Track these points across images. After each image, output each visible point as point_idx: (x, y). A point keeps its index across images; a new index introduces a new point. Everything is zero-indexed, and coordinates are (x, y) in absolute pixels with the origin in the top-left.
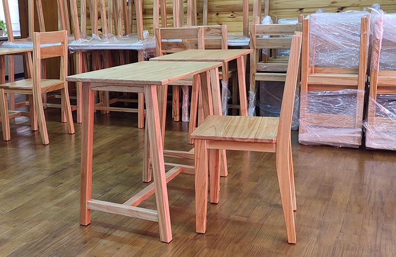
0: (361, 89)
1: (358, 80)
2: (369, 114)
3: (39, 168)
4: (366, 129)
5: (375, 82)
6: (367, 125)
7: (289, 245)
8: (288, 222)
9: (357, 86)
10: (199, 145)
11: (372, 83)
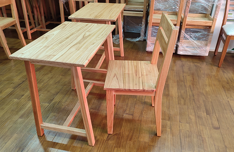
0: (178, 26)
1: (177, 21)
2: (181, 38)
3: (8, 82)
4: (178, 46)
5: (185, 23)
6: (179, 44)
7: (158, 137)
8: (158, 127)
9: (176, 24)
10: (109, 93)
11: (184, 23)
